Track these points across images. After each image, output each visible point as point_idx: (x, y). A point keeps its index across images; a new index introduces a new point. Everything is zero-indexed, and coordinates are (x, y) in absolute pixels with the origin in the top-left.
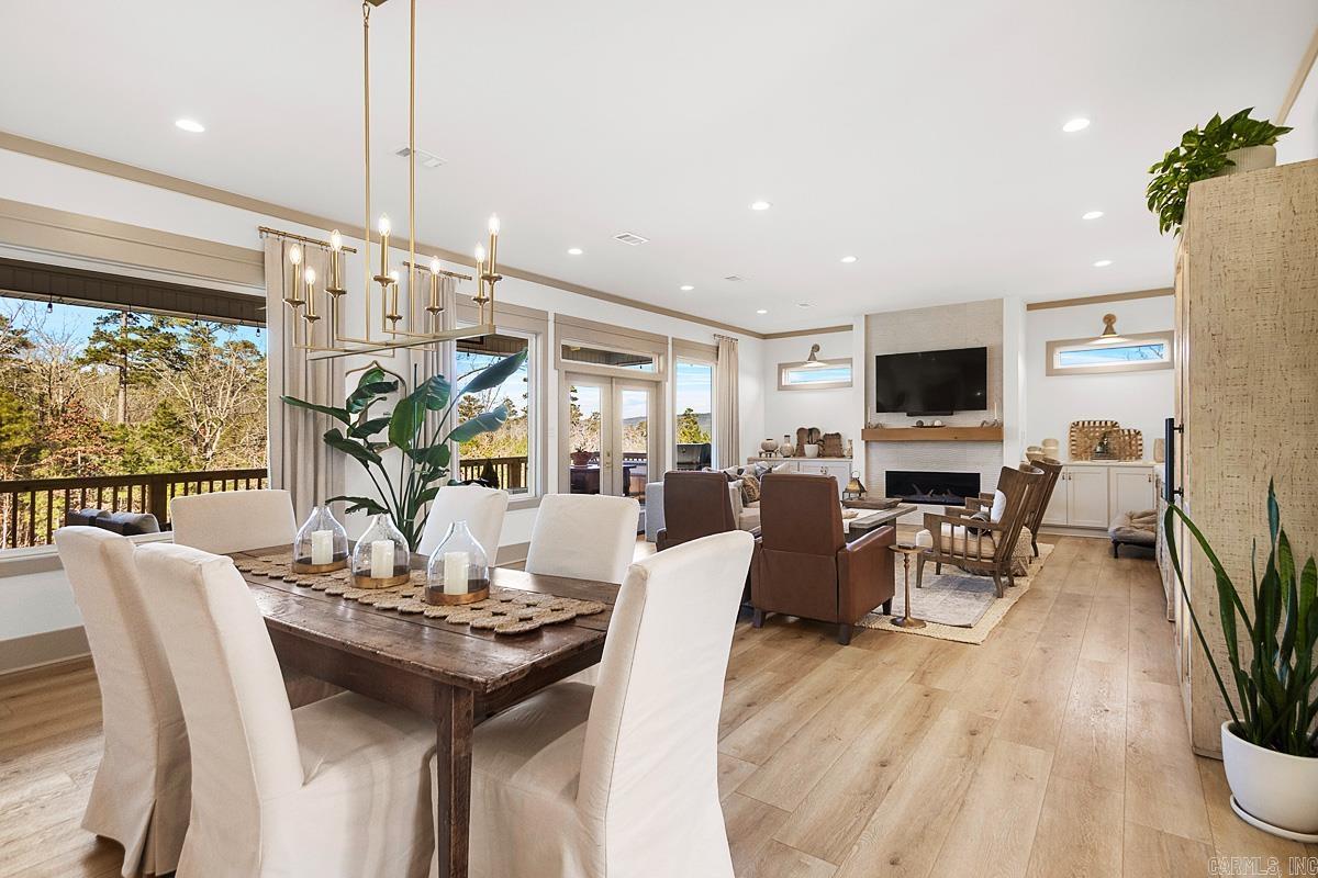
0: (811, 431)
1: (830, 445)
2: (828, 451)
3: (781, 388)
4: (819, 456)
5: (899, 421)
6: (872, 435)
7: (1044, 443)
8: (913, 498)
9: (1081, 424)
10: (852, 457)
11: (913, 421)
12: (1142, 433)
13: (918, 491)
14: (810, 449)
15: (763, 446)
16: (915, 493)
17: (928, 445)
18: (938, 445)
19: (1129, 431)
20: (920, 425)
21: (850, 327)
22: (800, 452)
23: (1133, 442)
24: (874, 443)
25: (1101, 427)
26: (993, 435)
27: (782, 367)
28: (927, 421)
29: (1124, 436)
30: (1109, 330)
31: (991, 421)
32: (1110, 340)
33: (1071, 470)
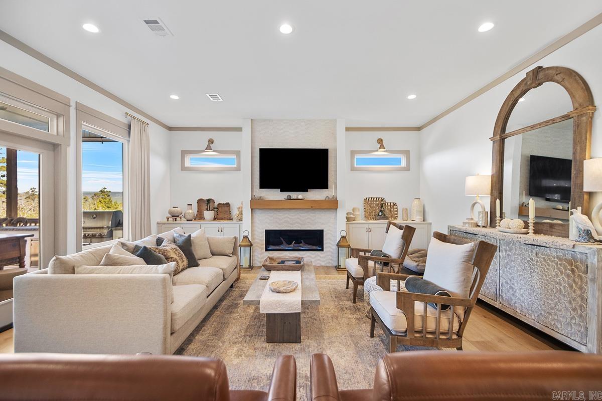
0: (209, 201)
1: (222, 212)
2: (220, 216)
3: (184, 168)
4: (215, 219)
5: (274, 195)
6: (257, 205)
7: (354, 210)
8: (281, 247)
9: (367, 199)
10: (241, 220)
11: (285, 195)
12: (397, 204)
13: (284, 242)
14: (209, 215)
15: (170, 213)
16: (281, 243)
17: (292, 212)
18: (298, 211)
19: (391, 203)
20: (289, 199)
21: (240, 129)
22: (200, 217)
23: (392, 210)
24: (257, 210)
25: (376, 201)
26: (332, 205)
27: (184, 153)
28: (294, 195)
29: (388, 206)
30: (382, 146)
31: (331, 197)
32: (381, 153)
33: (370, 226)
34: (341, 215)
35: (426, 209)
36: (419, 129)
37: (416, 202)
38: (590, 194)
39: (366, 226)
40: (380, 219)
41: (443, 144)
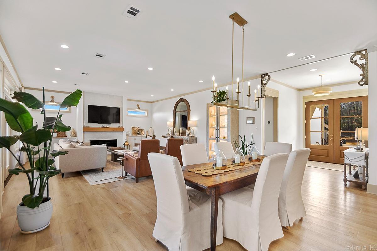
2: (60, 135)
4: (57, 137)
5: (95, 125)
6: (86, 130)
7: (128, 132)
9: (133, 128)
10: (75, 137)
11: (100, 125)
12: (144, 129)
18: (106, 132)
19: (142, 129)
20: (103, 127)
23: (142, 131)
24: (86, 132)
25: (136, 128)
26: (121, 129)
28: (105, 125)
30: (139, 108)
31: (121, 126)
32: (138, 110)
33: (135, 137)
34: (125, 133)
35: (154, 131)
36: (151, 102)
37: (151, 129)
38: (190, 127)
39: (134, 137)
40: (139, 135)
41: (160, 110)
